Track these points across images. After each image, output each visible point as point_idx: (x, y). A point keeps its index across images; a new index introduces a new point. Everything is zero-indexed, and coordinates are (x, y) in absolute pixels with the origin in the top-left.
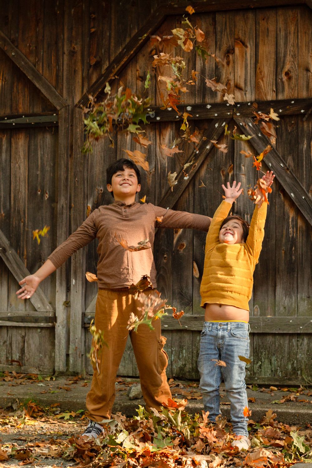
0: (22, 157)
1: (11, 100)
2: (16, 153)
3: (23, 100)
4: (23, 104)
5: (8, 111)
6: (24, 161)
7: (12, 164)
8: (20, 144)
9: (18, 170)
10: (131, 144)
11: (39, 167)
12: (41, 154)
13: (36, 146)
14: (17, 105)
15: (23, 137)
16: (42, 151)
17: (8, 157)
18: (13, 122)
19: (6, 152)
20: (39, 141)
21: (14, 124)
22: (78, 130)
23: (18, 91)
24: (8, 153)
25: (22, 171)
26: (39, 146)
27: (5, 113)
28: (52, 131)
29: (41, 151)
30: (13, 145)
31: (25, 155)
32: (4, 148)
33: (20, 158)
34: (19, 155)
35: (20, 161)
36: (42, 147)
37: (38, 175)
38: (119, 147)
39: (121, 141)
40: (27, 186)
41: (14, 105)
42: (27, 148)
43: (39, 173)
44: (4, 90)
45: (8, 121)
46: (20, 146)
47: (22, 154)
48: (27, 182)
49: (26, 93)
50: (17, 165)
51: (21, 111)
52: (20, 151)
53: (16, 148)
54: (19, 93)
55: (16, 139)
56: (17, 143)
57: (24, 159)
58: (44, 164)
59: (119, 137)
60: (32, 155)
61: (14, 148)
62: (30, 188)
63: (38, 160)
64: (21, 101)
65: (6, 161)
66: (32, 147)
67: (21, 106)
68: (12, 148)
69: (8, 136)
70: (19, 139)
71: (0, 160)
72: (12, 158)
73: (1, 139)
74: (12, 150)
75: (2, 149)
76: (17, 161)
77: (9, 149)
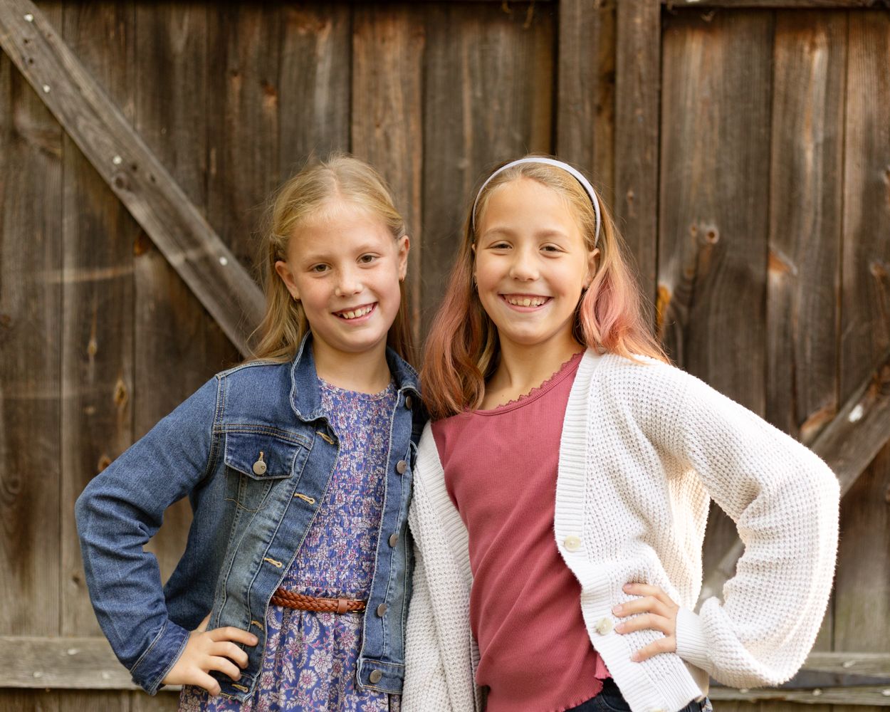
0: (397, 104)
2: (373, 90)
6: (406, 120)
7: (355, 129)
8: (389, 57)
9: (382, 148)
10: (829, 82)
11: (469, 144)
12: (474, 97)
13: (454, 67)
15: (399, 33)
16: (479, 87)
17: (340, 105)
19: (333, 82)
20: (465, 53)
22: (638, 20)
24: (341, 90)
25: (396, 155)
26: (465, 71)
28: (524, 19)
29: (473, 87)
30: (362, 61)
31: (407, 99)
32: (324, 69)
33: (387, 106)
34: (387, 99)
35: (388, 121)
36: (478, 74)
37: (461, 172)
38: (780, 87)
39: (789, 67)
40: (417, 210)
42: (416, 76)
43: (465, 163)
46: (388, 67)
47: (396, 94)
48: (417, 193)
50: (378, 133)
52: (391, 83)
53: (375, 73)
55: (374, 38)
56: (376, 56)
57: (406, 112)
58: (486, 134)
59: (782, 54)
60: (440, 98)
61: (364, 70)
62: (429, 215)
63: (460, 120)
65: (331, 116)
66: (439, 73)
68: (355, 71)
69: (340, 26)
70: (383, 40)
71: (307, 111)
72: (356, 107)
73: (312, 38)
74: (356, 78)
75: (314, 73)
76: (376, 118)
77: (343, 75)
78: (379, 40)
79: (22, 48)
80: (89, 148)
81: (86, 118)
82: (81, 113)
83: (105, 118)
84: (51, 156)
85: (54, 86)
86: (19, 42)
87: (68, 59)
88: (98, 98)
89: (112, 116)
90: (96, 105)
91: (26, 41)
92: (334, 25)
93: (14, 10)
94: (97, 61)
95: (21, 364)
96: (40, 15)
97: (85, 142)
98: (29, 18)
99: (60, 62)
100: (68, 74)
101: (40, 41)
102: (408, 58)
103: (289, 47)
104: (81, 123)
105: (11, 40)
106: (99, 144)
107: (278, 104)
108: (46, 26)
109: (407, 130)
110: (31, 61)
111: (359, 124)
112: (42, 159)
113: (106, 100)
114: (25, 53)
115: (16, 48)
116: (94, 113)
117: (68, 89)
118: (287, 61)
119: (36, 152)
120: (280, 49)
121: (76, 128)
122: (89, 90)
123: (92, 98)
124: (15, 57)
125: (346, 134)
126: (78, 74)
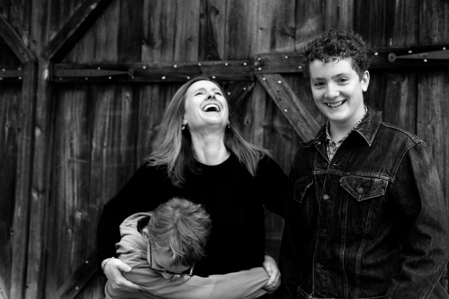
0: (438, 113)
1: (418, 22)
2: (427, 107)
3: (440, 22)
4: (439, 30)
5: (411, 41)
7: (418, 124)
8: (434, 92)
9: (431, 133)
14: (428, 31)
15: (439, 81)
17: (412, 114)
18: (425, 57)
19: (408, 104)
21: (425, 61)
23: (430, 9)
24: (412, 107)
25: (438, 136)
27: (405, 44)
30: (422, 94)
32: (404, 98)
33: (434, 115)
34: (433, 111)
35: (434, 121)
41: (423, 31)
44: (405, 8)
45: (415, 56)
46: (434, 97)
49: (445, 12)
50: (429, 126)
51: (436, 40)
52: (435, 104)
53: (428, 99)
54: (432, 12)
55: (427, 84)
56: (428, 92)
61: (423, 99)
64: (436, 24)
65: (407, 119)
67: (436, 32)
68: (419, 99)
69: (411, 79)
70: (432, 85)
71: (396, 117)
72: (418, 115)
73: (399, 85)
74: (419, 102)
75: (400, 100)
76: (428, 120)
77: (413, 101)
78: (430, 85)
79: (277, 95)
80: (302, 135)
81: (302, 123)
82: (299, 121)
83: (309, 122)
84: (287, 138)
85: (289, 109)
86: (276, 92)
87: (295, 98)
88: (307, 114)
89: (312, 121)
90: (306, 117)
91: (278, 91)
92: (409, 79)
93: (274, 79)
94: (306, 99)
95: (273, 225)
96: (284, 81)
97: (300, 132)
98: (280, 82)
99: (291, 99)
100: (294, 104)
101: (284, 91)
102: (444, 92)
103: (389, 90)
104: (299, 124)
105: (272, 91)
106: (306, 133)
107: (383, 114)
108: (286, 85)
109: (443, 125)
110: (280, 100)
111: (420, 122)
112: (284, 140)
113: (310, 115)
114: (278, 96)
115: (274, 95)
116: (305, 120)
117: (294, 111)
118: (388, 95)
119: (281, 137)
120: (385, 91)
121: (297, 127)
122: (302, 111)
123: (304, 114)
124: (274, 98)
125: (414, 127)
126: (298, 104)
